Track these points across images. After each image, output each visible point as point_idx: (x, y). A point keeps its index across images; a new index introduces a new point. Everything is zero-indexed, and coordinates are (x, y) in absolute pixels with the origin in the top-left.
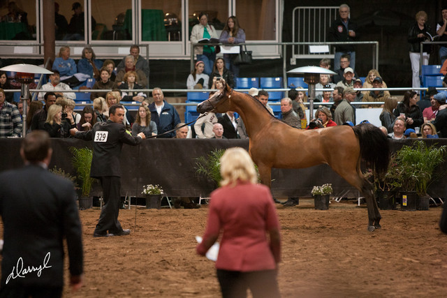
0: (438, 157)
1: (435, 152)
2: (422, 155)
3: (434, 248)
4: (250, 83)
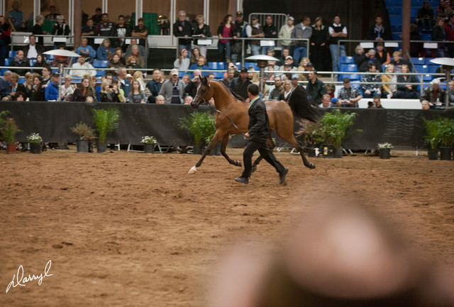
0: (349, 121)
1: (348, 117)
2: (339, 119)
4: (218, 66)
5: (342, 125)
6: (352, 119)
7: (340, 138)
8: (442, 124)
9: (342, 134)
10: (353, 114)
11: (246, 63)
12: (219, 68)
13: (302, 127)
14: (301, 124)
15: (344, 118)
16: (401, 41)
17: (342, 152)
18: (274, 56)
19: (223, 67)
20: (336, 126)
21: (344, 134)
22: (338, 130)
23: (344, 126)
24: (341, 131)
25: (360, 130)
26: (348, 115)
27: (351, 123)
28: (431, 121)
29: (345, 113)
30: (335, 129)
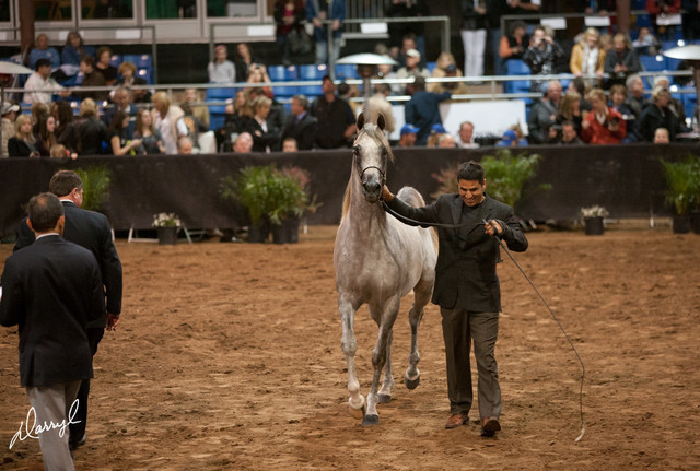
0: (528, 169)
1: (524, 163)
2: (509, 167)
3: (527, 295)
4: (287, 73)
5: (515, 178)
6: (533, 166)
8: (694, 169)
9: (515, 195)
10: (534, 158)
12: (288, 77)
13: (442, 184)
14: (440, 179)
15: (518, 165)
19: (295, 76)
20: (503, 180)
21: (518, 194)
22: (508, 187)
23: (519, 180)
24: (513, 190)
25: (547, 187)
26: (524, 160)
27: (531, 173)
28: (675, 164)
29: (520, 156)
30: (503, 185)
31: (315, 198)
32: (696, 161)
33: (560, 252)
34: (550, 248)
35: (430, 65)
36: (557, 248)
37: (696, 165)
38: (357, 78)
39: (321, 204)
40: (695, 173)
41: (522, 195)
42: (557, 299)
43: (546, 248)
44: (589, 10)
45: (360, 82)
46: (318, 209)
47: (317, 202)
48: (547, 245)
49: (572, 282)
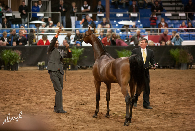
5: (77, 54)
6: (82, 51)
7: (76, 61)
8: (125, 53)
9: (77, 59)
10: (82, 49)
11: (30, 25)
12: (16, 27)
15: (78, 51)
16: (105, 13)
17: (77, 68)
18: (44, 21)
19: (18, 27)
20: (74, 55)
21: (78, 59)
22: (75, 57)
23: (78, 55)
24: (77, 57)
25: (86, 57)
26: (80, 50)
27: (81, 53)
28: (120, 51)
29: (79, 48)
30: (74, 56)
31: (23, 58)
32: (126, 51)
33: (89, 74)
34: (86, 73)
35: (55, 25)
36: (88, 73)
37: (126, 52)
38: (35, 28)
39: (24, 60)
40: (125, 54)
41: (79, 59)
42: (87, 84)
43: (85, 73)
44: (98, 12)
45: (36, 29)
46: (23, 61)
47: (23, 60)
48: (86, 72)
49: (92, 81)
